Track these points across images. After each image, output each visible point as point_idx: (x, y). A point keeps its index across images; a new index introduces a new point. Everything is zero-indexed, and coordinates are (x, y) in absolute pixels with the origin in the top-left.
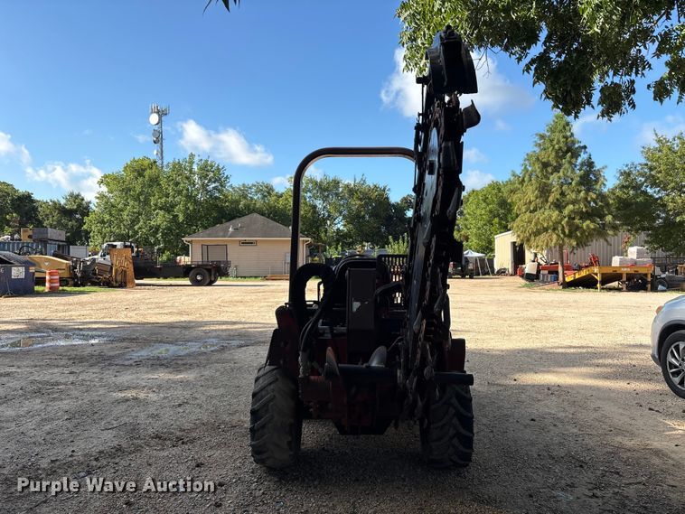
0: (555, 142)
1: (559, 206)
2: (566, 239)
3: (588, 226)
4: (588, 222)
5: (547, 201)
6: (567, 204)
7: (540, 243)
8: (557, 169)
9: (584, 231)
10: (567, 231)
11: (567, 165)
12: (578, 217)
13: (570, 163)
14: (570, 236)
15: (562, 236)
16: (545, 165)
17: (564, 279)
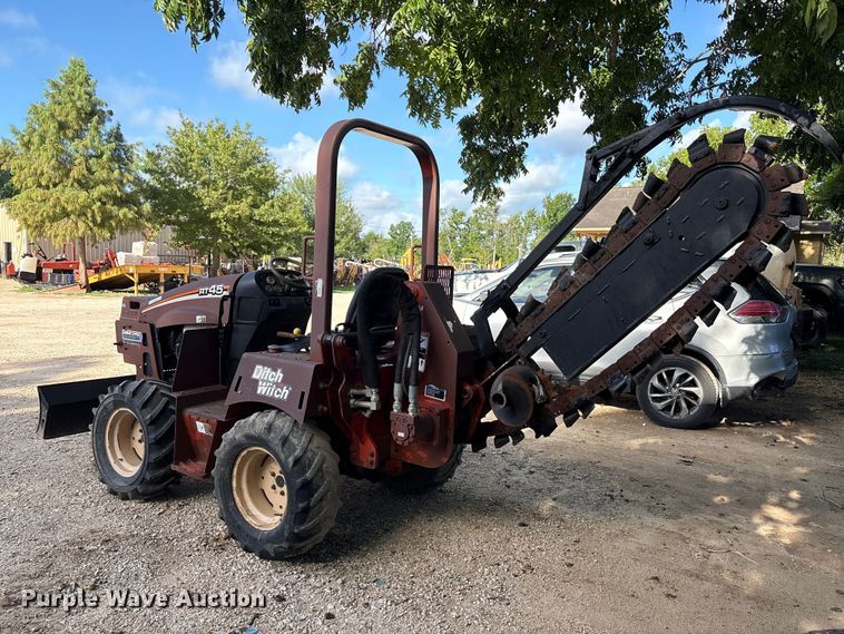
0: (75, 98)
1: (84, 184)
2: (95, 229)
3: (125, 215)
4: (126, 210)
5: (67, 175)
6: (97, 184)
7: (61, 232)
8: (79, 135)
9: (120, 221)
10: (99, 220)
11: (93, 132)
12: (111, 202)
13: (96, 129)
14: (102, 225)
15: (91, 224)
16: (62, 126)
17: (87, 280)
